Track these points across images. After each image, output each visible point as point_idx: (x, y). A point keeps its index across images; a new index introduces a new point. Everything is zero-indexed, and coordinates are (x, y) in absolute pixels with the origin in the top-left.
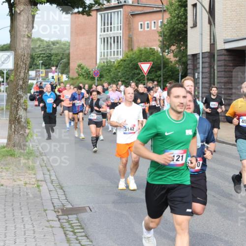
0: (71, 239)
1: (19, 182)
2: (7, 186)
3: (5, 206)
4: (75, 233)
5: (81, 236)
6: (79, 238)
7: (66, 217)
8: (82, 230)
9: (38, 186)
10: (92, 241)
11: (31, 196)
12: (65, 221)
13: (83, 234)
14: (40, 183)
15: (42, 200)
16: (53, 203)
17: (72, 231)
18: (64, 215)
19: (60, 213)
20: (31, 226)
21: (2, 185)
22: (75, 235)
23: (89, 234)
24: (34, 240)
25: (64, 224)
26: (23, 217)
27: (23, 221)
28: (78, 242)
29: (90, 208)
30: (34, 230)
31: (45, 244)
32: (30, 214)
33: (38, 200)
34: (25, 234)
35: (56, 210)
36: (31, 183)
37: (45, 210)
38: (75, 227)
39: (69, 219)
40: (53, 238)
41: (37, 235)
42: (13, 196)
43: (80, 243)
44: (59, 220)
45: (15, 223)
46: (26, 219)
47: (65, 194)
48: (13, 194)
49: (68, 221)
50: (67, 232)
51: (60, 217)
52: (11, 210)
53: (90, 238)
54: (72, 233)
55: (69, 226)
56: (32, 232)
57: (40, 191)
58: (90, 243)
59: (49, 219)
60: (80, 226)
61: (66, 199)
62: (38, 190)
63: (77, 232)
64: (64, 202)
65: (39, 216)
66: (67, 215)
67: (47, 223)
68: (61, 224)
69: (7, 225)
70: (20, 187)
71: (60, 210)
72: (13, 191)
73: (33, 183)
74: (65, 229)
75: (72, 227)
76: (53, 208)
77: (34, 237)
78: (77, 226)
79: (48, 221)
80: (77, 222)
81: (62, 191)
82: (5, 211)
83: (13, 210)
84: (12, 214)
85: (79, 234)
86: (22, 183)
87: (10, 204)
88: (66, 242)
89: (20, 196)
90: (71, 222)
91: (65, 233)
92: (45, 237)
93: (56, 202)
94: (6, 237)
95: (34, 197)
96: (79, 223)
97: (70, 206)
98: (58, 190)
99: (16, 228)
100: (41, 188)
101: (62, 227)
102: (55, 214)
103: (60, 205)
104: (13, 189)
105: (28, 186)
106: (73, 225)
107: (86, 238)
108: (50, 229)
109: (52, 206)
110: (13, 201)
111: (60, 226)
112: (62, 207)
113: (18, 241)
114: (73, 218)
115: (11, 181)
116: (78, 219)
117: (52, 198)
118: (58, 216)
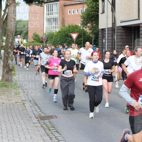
0: (49, 133)
1: (12, 102)
2: (6, 104)
3: (8, 115)
4: (50, 130)
5: (54, 132)
6: (53, 133)
7: (43, 121)
8: (54, 129)
9: (24, 104)
10: (61, 135)
11: (20, 109)
12: (43, 123)
13: (55, 131)
14: (24, 102)
15: (27, 111)
16: (34, 113)
17: (48, 129)
18: (42, 120)
19: (39, 119)
20: (25, 126)
21: (3, 103)
22: (50, 131)
23: (58, 131)
24: (28, 134)
25: (43, 125)
26: (19, 121)
27: (20, 123)
28: (53, 135)
29: (55, 116)
30: (27, 128)
31: (36, 136)
32: (23, 119)
33: (25, 111)
34: (23, 131)
35: (36, 117)
36: (19, 102)
37: (30, 117)
38: (49, 127)
39: (45, 122)
40: (39, 133)
41: (30, 131)
42: (11, 109)
43: (54, 135)
44: (39, 123)
45: (15, 124)
46: (21, 122)
47: (39, 108)
48: (11, 108)
49: (45, 124)
50: (46, 130)
51: (40, 121)
52: (12, 117)
53: (59, 132)
54: (48, 130)
55: (46, 126)
56: (27, 129)
57: (25, 106)
58: (60, 136)
59: (34, 122)
60: (52, 126)
61: (41, 111)
62: (24, 106)
63: (51, 130)
64: (40, 112)
65: (28, 121)
66: (43, 120)
67: (33, 124)
68: (41, 125)
69: (12, 125)
70: (13, 104)
71: (39, 117)
72: (10, 106)
73: (20, 102)
74: (44, 128)
75: (48, 127)
76: (34, 116)
77: (29, 132)
78: (50, 126)
79: (34, 123)
80: (50, 124)
81: (37, 106)
82: (8, 118)
83: (13, 117)
84: (12, 119)
85: (52, 131)
86: (14, 102)
87: (10, 114)
88: (47, 135)
89: (15, 109)
90: (46, 124)
91: (45, 130)
92: (34, 133)
93: (35, 112)
94: (13, 132)
95: (23, 110)
96: (51, 124)
97: (44, 115)
98: (35, 106)
99: (17, 128)
100: (25, 105)
101: (42, 127)
102: (36, 120)
103: (38, 114)
104: (10, 105)
105: (17, 103)
106: (48, 125)
107: (57, 133)
108: (36, 128)
109: (34, 115)
110: (11, 112)
111: (40, 126)
112: (39, 116)
113: (20, 134)
114: (47, 121)
115: (8, 101)
116: (50, 122)
117: (33, 110)
118: (38, 121)
